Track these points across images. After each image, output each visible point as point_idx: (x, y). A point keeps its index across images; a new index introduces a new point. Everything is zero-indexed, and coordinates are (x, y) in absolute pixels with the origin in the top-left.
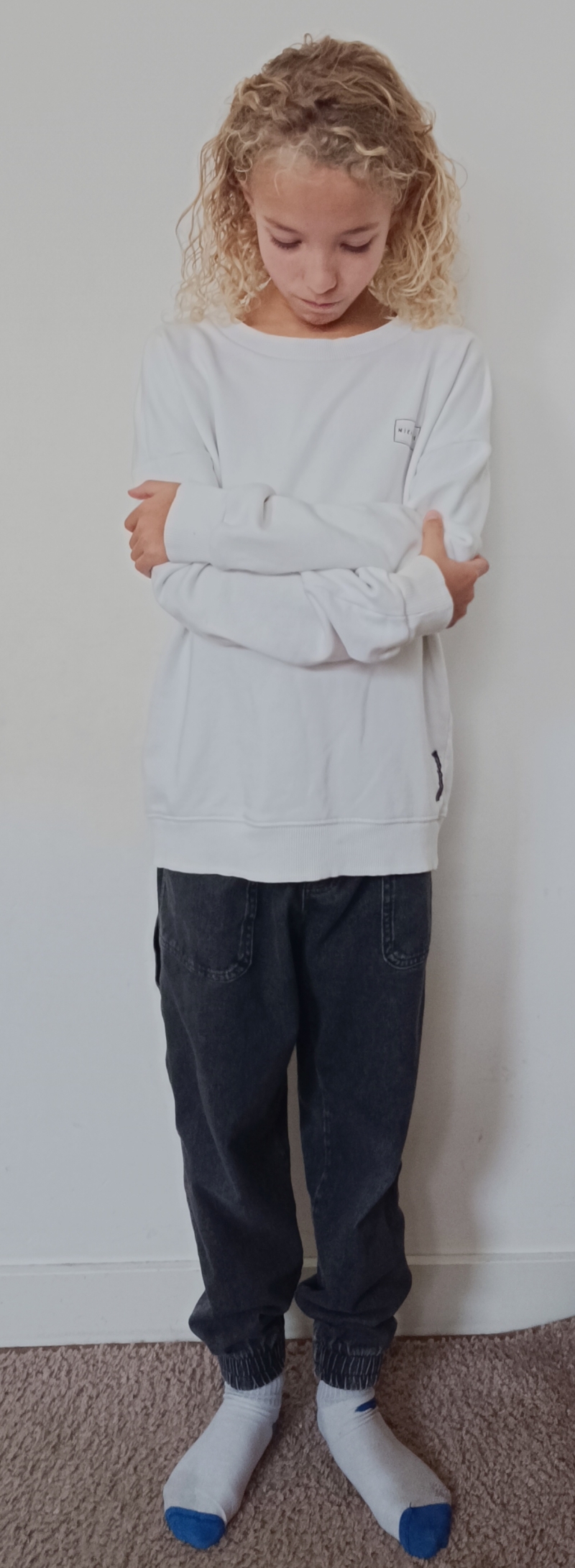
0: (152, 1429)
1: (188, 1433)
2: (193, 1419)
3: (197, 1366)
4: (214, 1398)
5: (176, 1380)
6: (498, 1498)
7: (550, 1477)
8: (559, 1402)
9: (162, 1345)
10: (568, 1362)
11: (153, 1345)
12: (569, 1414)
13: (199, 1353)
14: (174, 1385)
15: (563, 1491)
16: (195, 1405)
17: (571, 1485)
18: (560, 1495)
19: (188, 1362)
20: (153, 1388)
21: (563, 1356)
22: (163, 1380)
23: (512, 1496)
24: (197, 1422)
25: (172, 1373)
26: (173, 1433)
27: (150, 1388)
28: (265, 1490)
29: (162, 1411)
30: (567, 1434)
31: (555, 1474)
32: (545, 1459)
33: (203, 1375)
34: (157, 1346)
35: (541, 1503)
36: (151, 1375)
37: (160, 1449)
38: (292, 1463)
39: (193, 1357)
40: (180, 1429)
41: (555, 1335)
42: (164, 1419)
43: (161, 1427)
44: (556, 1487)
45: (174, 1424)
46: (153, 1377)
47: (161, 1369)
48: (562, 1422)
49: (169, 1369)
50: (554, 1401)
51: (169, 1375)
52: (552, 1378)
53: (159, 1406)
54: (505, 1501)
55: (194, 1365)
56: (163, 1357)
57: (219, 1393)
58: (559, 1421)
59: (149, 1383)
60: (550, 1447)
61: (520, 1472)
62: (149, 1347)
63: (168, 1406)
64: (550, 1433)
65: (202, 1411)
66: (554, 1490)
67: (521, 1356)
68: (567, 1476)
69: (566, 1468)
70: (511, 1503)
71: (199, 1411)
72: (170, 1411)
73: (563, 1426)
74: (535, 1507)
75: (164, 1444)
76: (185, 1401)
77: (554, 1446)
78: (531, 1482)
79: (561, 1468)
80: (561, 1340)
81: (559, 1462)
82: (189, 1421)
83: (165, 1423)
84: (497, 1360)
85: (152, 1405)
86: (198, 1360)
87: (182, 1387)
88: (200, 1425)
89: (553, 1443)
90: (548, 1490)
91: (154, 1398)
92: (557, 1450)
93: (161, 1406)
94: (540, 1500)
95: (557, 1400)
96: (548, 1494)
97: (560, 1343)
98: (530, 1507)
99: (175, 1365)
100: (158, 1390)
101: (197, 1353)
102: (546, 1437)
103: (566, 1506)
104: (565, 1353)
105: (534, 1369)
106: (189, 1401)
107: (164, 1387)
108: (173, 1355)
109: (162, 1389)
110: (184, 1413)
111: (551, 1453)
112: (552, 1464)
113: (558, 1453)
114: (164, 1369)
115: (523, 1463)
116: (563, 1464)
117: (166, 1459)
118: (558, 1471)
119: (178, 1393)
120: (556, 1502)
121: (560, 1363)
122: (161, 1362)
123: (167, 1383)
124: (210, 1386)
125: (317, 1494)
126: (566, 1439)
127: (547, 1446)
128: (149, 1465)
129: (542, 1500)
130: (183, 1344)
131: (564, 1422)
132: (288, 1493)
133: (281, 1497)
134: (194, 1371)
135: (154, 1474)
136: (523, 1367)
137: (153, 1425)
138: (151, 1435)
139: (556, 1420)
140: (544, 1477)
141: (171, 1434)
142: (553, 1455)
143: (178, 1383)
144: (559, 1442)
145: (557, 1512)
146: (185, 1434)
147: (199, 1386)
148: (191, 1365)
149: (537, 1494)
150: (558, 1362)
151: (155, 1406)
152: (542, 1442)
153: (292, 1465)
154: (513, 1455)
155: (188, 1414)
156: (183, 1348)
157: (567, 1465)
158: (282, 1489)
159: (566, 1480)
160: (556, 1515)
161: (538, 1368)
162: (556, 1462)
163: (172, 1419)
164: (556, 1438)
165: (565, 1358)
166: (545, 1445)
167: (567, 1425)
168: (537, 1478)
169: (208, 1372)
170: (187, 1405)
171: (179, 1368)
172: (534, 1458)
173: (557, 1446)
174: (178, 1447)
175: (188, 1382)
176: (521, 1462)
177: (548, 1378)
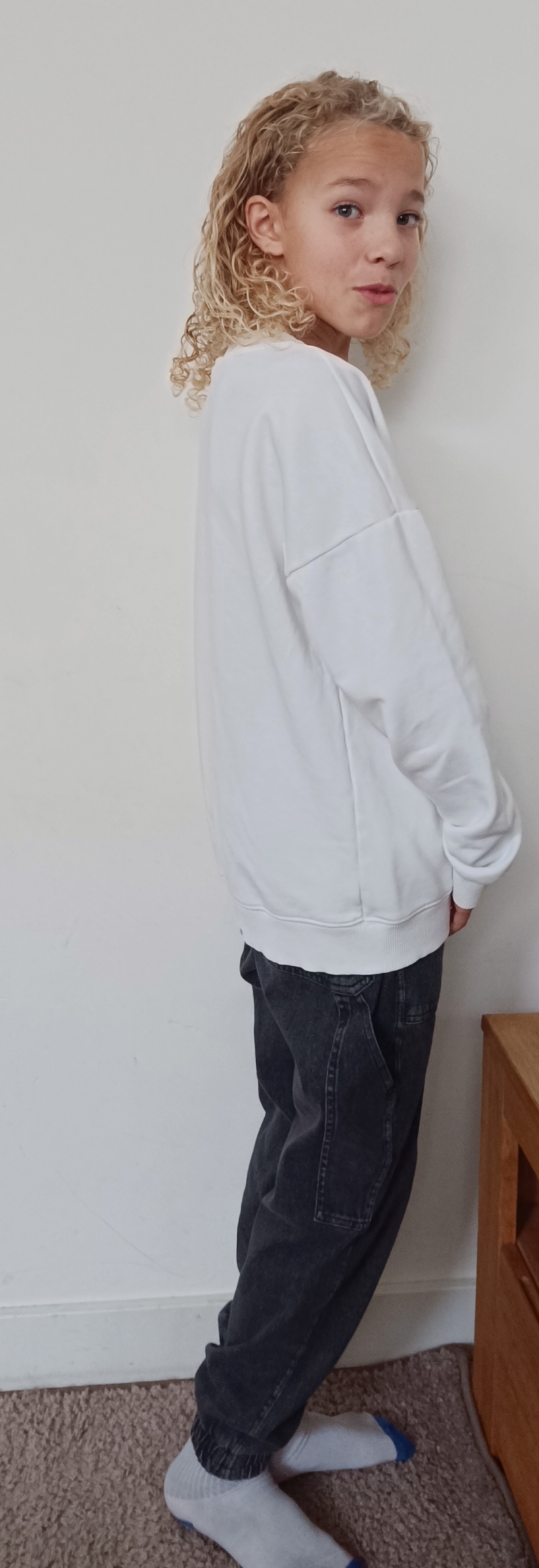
0: (10, 1487)
1: (47, 1489)
2: (51, 1474)
3: (57, 1415)
4: (75, 1449)
5: (34, 1431)
6: (367, 1546)
7: (420, 1520)
8: (429, 1438)
9: (19, 1393)
10: (437, 1395)
11: (10, 1393)
12: (439, 1451)
13: (58, 1401)
14: (32, 1438)
15: (432, 1536)
16: (54, 1458)
17: (441, 1528)
18: (430, 1539)
19: (47, 1412)
20: (10, 1442)
21: (432, 1389)
22: (21, 1432)
23: (382, 1543)
24: (57, 1476)
25: (30, 1424)
26: (31, 1491)
27: (7, 1443)
28: (127, 1548)
29: (20, 1467)
30: (437, 1473)
31: (424, 1518)
32: (415, 1502)
33: (63, 1424)
34: (15, 1395)
35: (411, 1550)
36: (8, 1428)
37: (18, 1508)
38: (155, 1517)
39: (52, 1405)
40: (39, 1485)
41: (424, 1367)
42: (22, 1475)
43: (19, 1485)
44: (426, 1532)
45: (33, 1481)
46: (11, 1430)
47: (19, 1420)
48: (431, 1460)
49: (27, 1421)
50: (424, 1437)
51: (27, 1427)
52: (421, 1412)
53: (16, 1462)
54: (374, 1549)
55: (54, 1415)
56: (21, 1407)
57: (79, 1444)
58: (428, 1459)
59: (6, 1437)
60: (421, 1489)
61: (390, 1517)
62: (6, 1396)
63: (26, 1460)
64: (420, 1473)
65: (62, 1465)
66: (424, 1535)
67: (390, 1390)
68: (438, 1520)
69: (436, 1510)
70: (381, 1550)
71: (58, 1466)
72: (28, 1467)
73: (433, 1464)
74: (405, 1554)
75: (22, 1503)
76: (43, 1455)
77: (424, 1487)
78: (400, 1528)
79: (431, 1511)
80: (430, 1371)
81: (429, 1504)
82: (48, 1475)
83: (23, 1480)
84: (365, 1396)
85: (10, 1461)
86: (57, 1409)
87: (41, 1439)
88: (59, 1480)
89: (422, 1483)
90: (418, 1535)
91: (12, 1454)
92: (427, 1491)
93: (19, 1462)
94: (409, 1546)
95: (427, 1436)
96: (419, 1540)
97: (430, 1375)
98: (399, 1553)
99: (33, 1415)
100: (15, 1444)
101: (56, 1401)
102: (416, 1478)
103: (436, 1552)
104: (435, 1386)
105: (403, 1404)
106: (47, 1455)
107: (21, 1440)
108: (31, 1404)
109: (20, 1443)
110: (42, 1468)
111: (421, 1495)
112: (422, 1506)
113: (428, 1495)
114: (22, 1420)
115: (393, 1506)
116: (433, 1506)
117: (24, 1520)
118: (428, 1513)
119: (36, 1446)
120: (427, 1547)
121: (430, 1396)
122: (19, 1413)
123: (25, 1436)
124: (70, 1436)
125: (182, 1550)
126: (436, 1478)
127: (417, 1489)
128: (7, 1527)
129: (412, 1547)
130: (42, 1391)
131: (433, 1459)
132: (151, 1550)
133: (144, 1556)
134: (53, 1420)
135: (11, 1536)
136: (392, 1402)
137: (10, 1483)
138: (8, 1494)
139: (425, 1458)
140: (413, 1521)
141: (29, 1492)
142: (423, 1497)
143: (37, 1435)
144: (429, 1482)
145: (427, 1558)
146: (44, 1491)
147: (58, 1437)
148: (50, 1414)
149: (407, 1540)
150: (427, 1396)
151: (12, 1462)
152: (411, 1483)
153: (155, 1520)
154: (382, 1497)
155: (47, 1468)
156: (42, 1396)
157: (438, 1508)
158: (146, 1546)
159: (436, 1523)
160: (426, 1561)
161: (406, 1402)
162: (426, 1504)
163: (31, 1475)
164: (425, 1478)
165: (434, 1392)
166: (415, 1486)
167: (437, 1463)
168: (406, 1523)
169: (68, 1421)
170: (46, 1459)
171: (38, 1418)
172: (404, 1501)
173: (427, 1487)
174: (37, 1505)
175: (47, 1434)
176: (391, 1505)
177: (418, 1413)
